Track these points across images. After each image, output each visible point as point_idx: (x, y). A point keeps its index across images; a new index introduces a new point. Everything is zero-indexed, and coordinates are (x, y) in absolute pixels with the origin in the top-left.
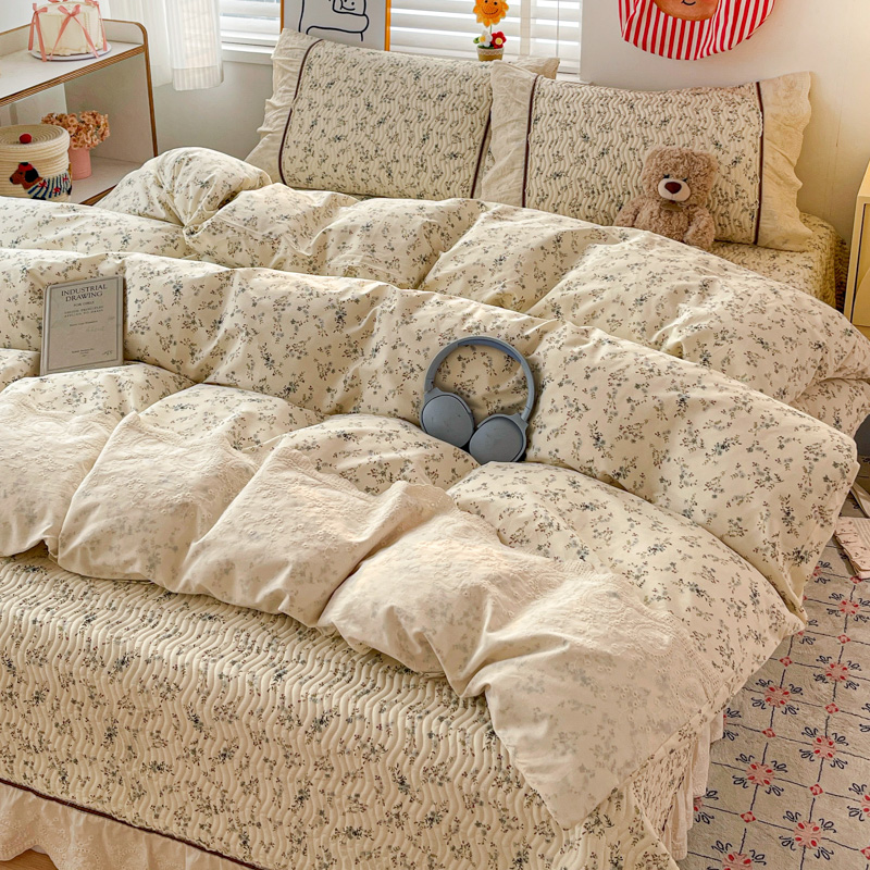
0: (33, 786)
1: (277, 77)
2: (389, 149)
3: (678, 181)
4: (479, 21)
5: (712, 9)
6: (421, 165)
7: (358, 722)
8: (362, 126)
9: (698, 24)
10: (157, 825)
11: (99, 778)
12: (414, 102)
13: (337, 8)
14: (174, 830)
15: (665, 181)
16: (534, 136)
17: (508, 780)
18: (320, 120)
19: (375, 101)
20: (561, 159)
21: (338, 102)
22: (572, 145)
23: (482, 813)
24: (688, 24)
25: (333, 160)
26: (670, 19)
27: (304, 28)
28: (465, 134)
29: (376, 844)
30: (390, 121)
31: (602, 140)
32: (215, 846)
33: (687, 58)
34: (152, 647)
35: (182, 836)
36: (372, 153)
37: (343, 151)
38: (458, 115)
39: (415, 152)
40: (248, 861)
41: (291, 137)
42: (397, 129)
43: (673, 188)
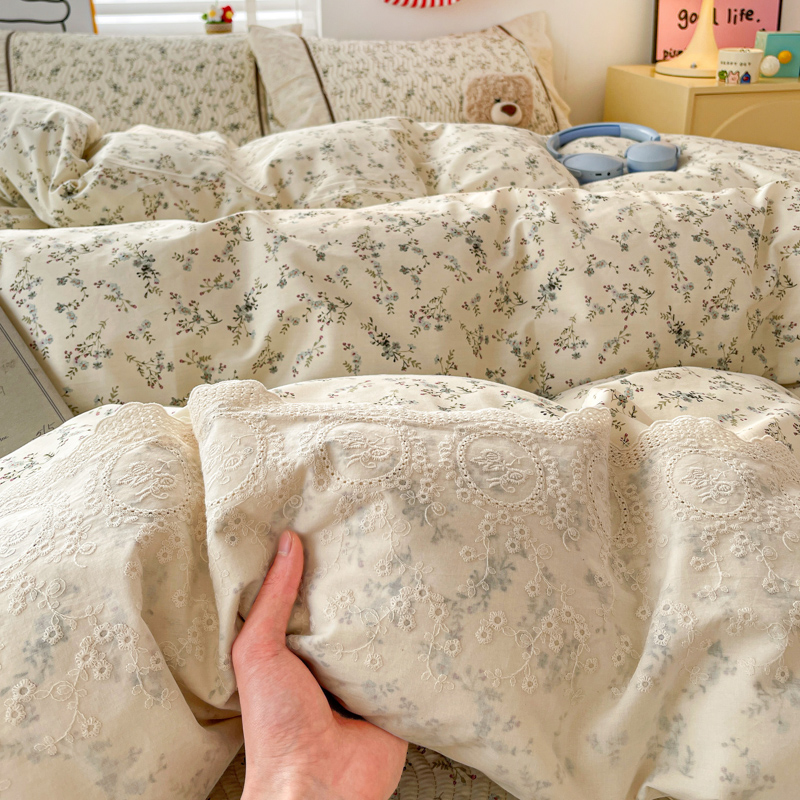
3: (512, 103)
8: (114, 110)
16: (328, 90)
19: (122, 82)
22: (375, 91)
28: (239, 103)
30: (148, 101)
31: (402, 81)
38: (226, 83)
42: (160, 107)
43: (509, 110)
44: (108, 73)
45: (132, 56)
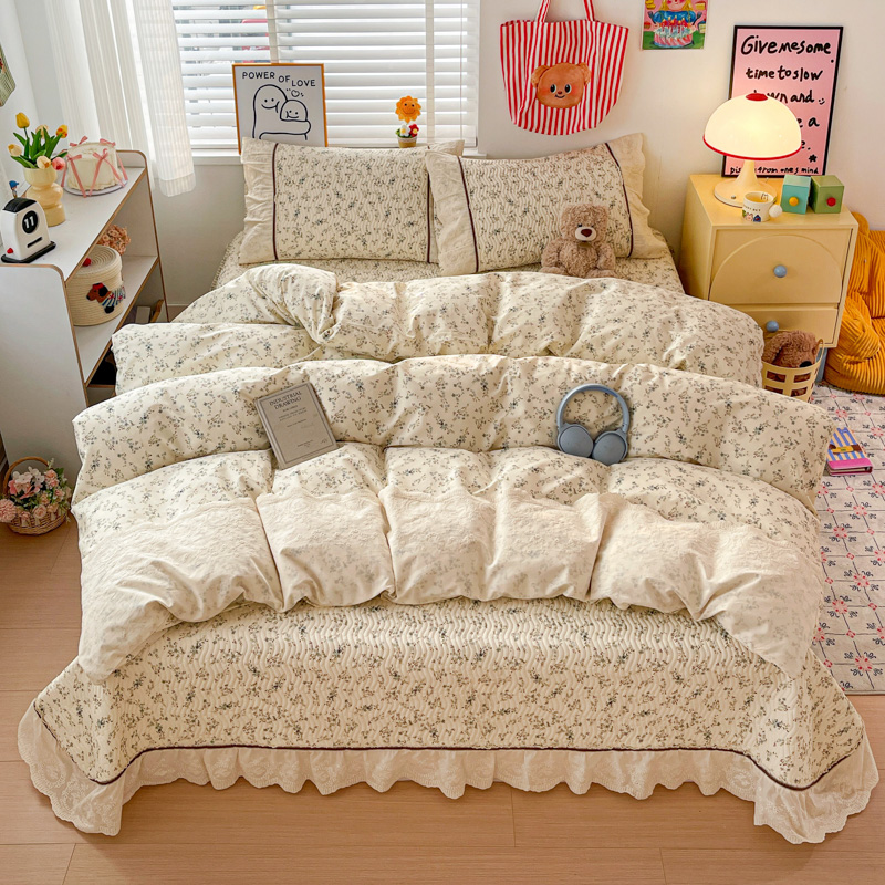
0: (408, 744)
1: (249, 177)
2: (362, 226)
3: (589, 228)
4: (400, 119)
5: (577, 99)
6: (389, 234)
7: (646, 652)
8: (337, 210)
9: (567, 110)
10: (505, 744)
11: (460, 727)
12: (373, 188)
13: (284, 117)
14: (516, 744)
15: (580, 229)
16: (472, 206)
17: (744, 661)
18: (302, 209)
19: (342, 191)
20: (497, 219)
21: (312, 194)
22: (503, 208)
23: (728, 683)
24: (561, 111)
25: (318, 238)
26: (549, 109)
27: (257, 134)
28: (415, 207)
29: (659, 716)
30: (358, 205)
31: (522, 202)
32: (549, 744)
33: (562, 134)
34: (496, 641)
35: (523, 746)
36: (349, 229)
37: (326, 231)
38: (407, 194)
39: (382, 225)
40: (570, 747)
41: (281, 224)
42: (365, 209)
43: (587, 233)
44: (334, 184)
45: (350, 171)
